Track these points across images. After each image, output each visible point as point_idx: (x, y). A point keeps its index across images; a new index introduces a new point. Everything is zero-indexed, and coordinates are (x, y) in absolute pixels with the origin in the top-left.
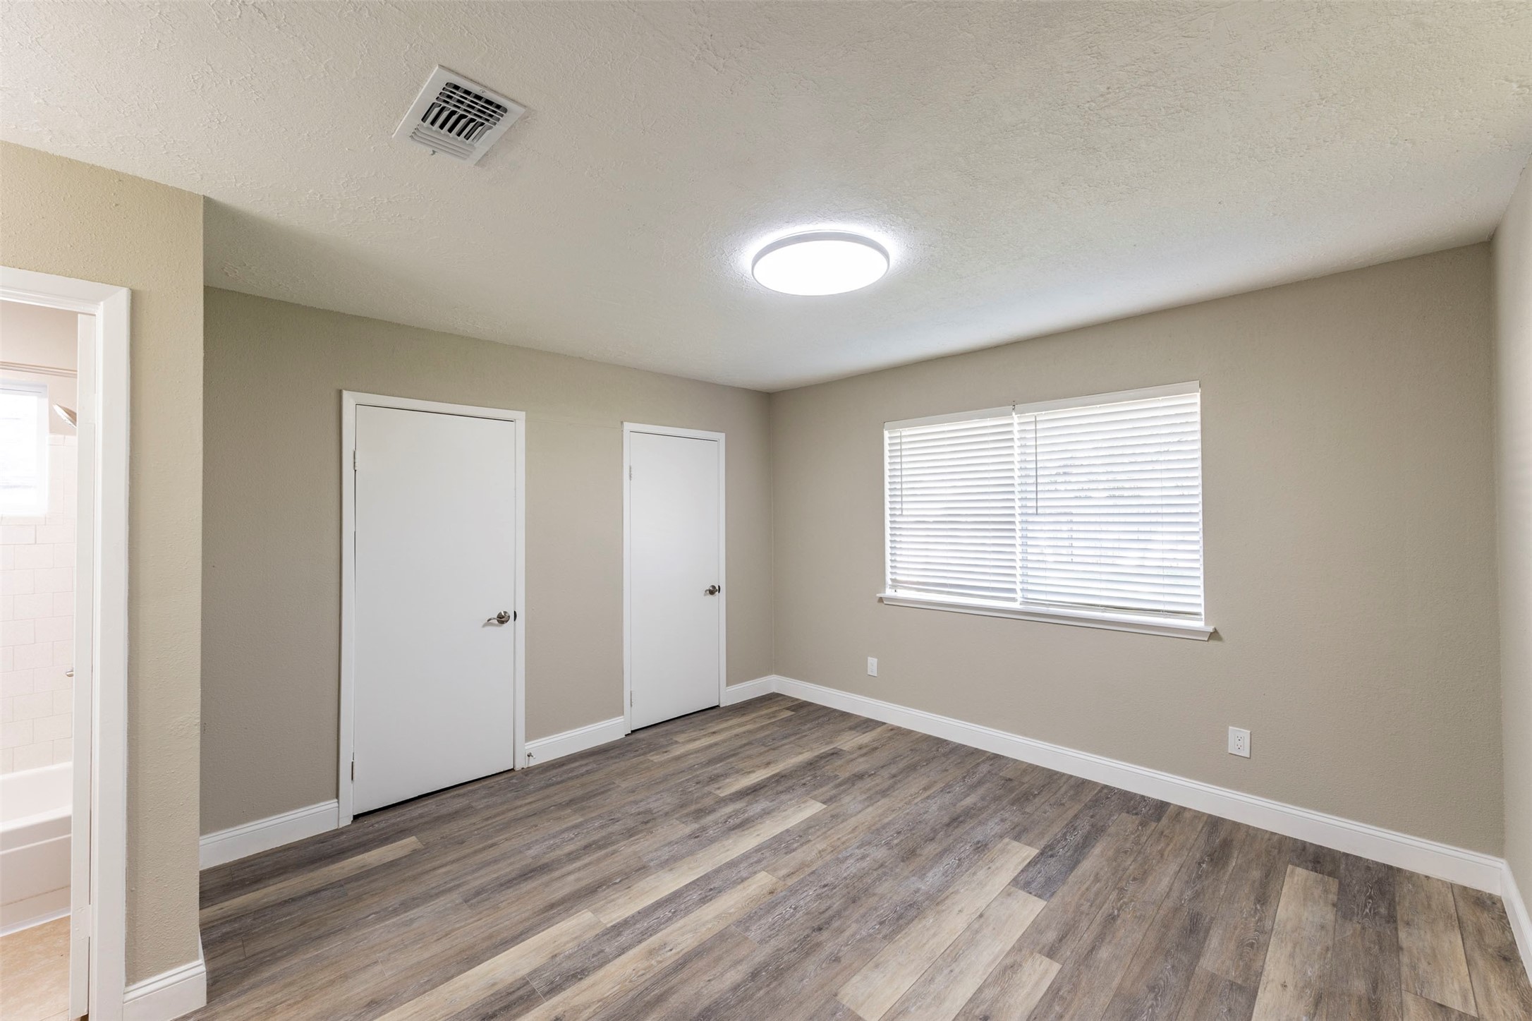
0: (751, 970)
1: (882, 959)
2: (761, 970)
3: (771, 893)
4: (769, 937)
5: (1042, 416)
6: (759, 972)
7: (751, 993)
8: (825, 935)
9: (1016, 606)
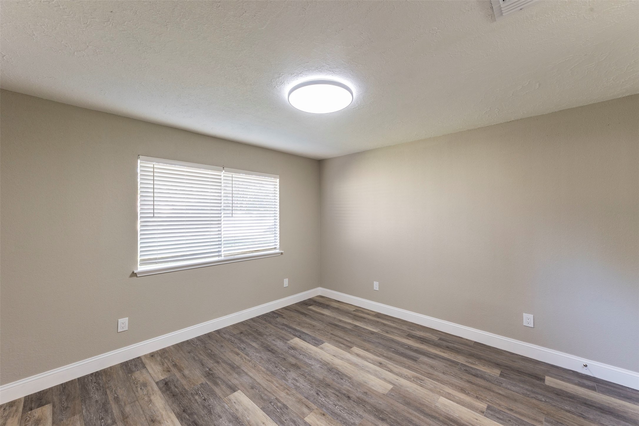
0: (381, 421)
1: (362, 381)
2: (379, 417)
3: (324, 415)
4: (357, 415)
5: (235, 175)
6: (380, 418)
7: (393, 420)
8: (351, 395)
9: (222, 258)
